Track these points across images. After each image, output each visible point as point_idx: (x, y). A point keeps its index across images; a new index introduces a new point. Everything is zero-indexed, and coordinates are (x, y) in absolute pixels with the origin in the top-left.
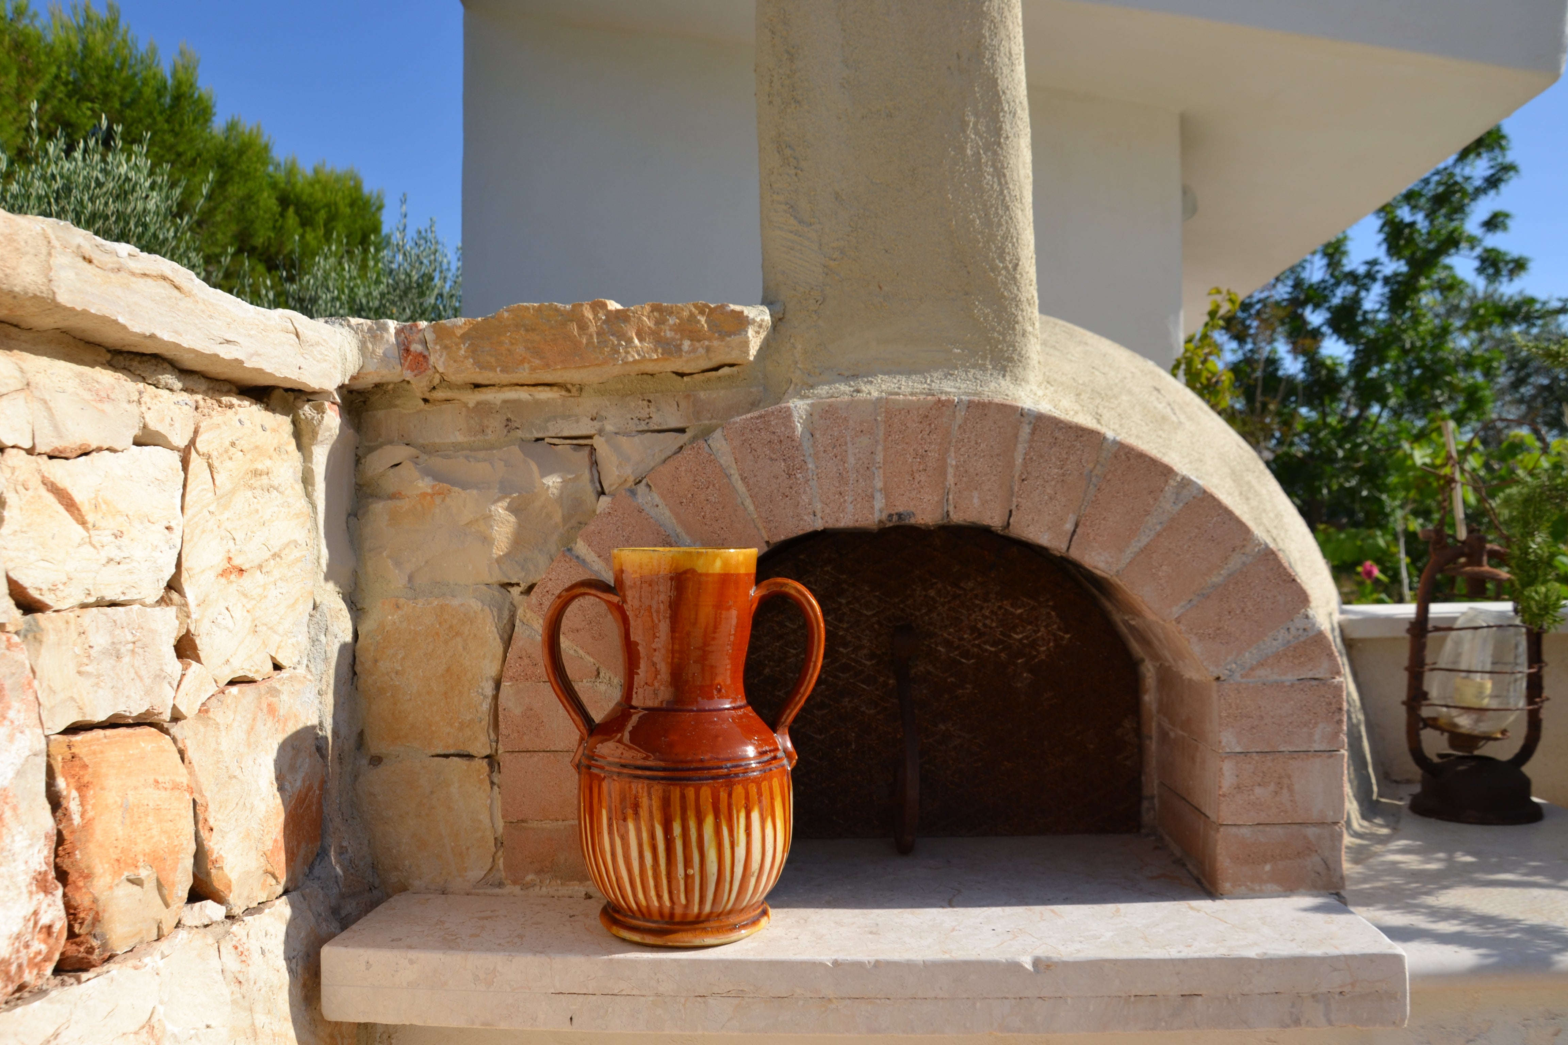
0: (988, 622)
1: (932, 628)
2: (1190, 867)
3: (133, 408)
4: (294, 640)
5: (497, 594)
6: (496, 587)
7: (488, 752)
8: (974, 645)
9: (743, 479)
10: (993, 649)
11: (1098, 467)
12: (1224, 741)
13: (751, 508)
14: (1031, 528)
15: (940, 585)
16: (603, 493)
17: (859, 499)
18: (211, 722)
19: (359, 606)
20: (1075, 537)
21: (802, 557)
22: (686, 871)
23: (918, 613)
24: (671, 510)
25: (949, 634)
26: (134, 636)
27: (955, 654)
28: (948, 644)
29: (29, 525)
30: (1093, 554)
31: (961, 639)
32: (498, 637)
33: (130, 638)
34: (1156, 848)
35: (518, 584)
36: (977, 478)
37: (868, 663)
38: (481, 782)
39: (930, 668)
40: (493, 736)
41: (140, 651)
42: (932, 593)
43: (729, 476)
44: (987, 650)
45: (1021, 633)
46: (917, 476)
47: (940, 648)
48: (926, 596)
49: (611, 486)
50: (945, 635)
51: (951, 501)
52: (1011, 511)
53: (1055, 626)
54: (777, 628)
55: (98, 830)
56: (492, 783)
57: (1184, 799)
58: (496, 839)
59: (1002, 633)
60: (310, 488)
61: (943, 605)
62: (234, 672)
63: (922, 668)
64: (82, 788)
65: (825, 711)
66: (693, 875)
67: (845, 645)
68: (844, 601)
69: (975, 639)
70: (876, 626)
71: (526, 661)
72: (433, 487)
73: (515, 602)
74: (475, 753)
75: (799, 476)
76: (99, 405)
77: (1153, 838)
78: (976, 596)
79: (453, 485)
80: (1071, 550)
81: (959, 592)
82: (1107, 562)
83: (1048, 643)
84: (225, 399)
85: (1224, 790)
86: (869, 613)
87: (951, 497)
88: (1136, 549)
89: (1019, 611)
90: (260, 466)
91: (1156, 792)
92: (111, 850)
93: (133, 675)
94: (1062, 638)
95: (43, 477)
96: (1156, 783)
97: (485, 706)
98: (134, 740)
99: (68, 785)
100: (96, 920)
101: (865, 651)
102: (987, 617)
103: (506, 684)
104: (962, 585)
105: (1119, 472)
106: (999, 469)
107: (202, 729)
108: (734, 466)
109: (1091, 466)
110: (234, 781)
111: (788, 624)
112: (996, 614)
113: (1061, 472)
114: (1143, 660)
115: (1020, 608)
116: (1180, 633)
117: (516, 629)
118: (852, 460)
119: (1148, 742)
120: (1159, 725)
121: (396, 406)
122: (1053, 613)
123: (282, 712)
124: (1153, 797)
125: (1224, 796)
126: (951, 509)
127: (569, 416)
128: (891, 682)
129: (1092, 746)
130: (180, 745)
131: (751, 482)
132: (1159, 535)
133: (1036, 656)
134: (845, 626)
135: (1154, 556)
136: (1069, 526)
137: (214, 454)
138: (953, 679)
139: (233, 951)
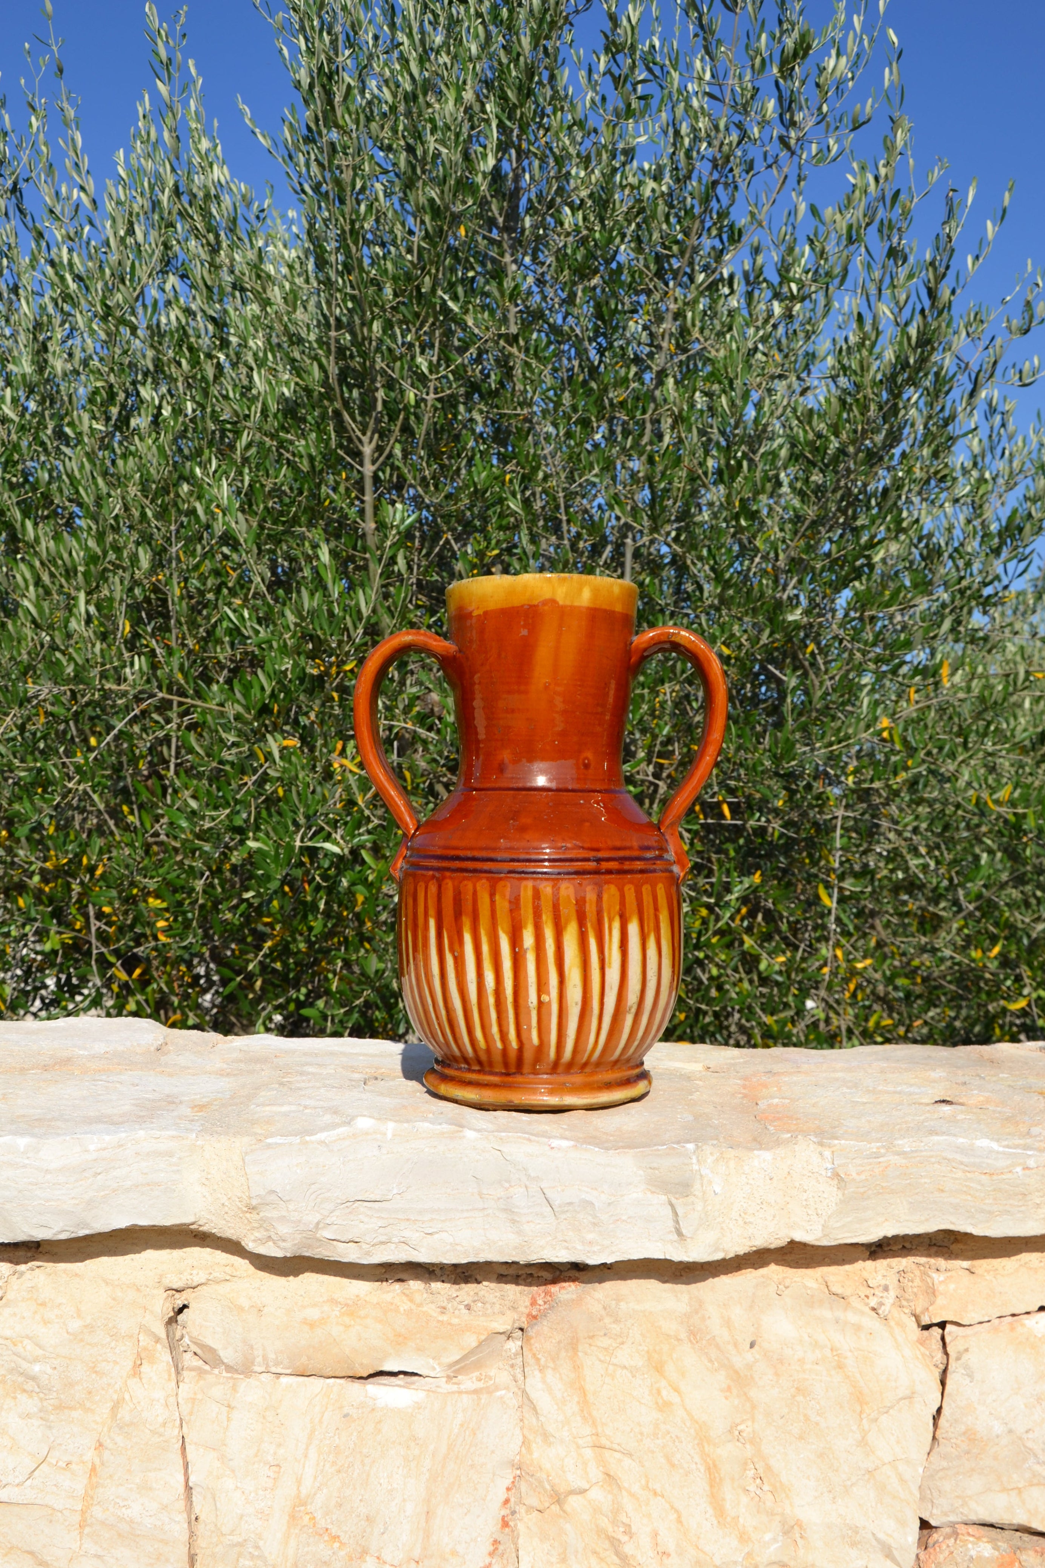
22: (539, 997)
66: (550, 1002)
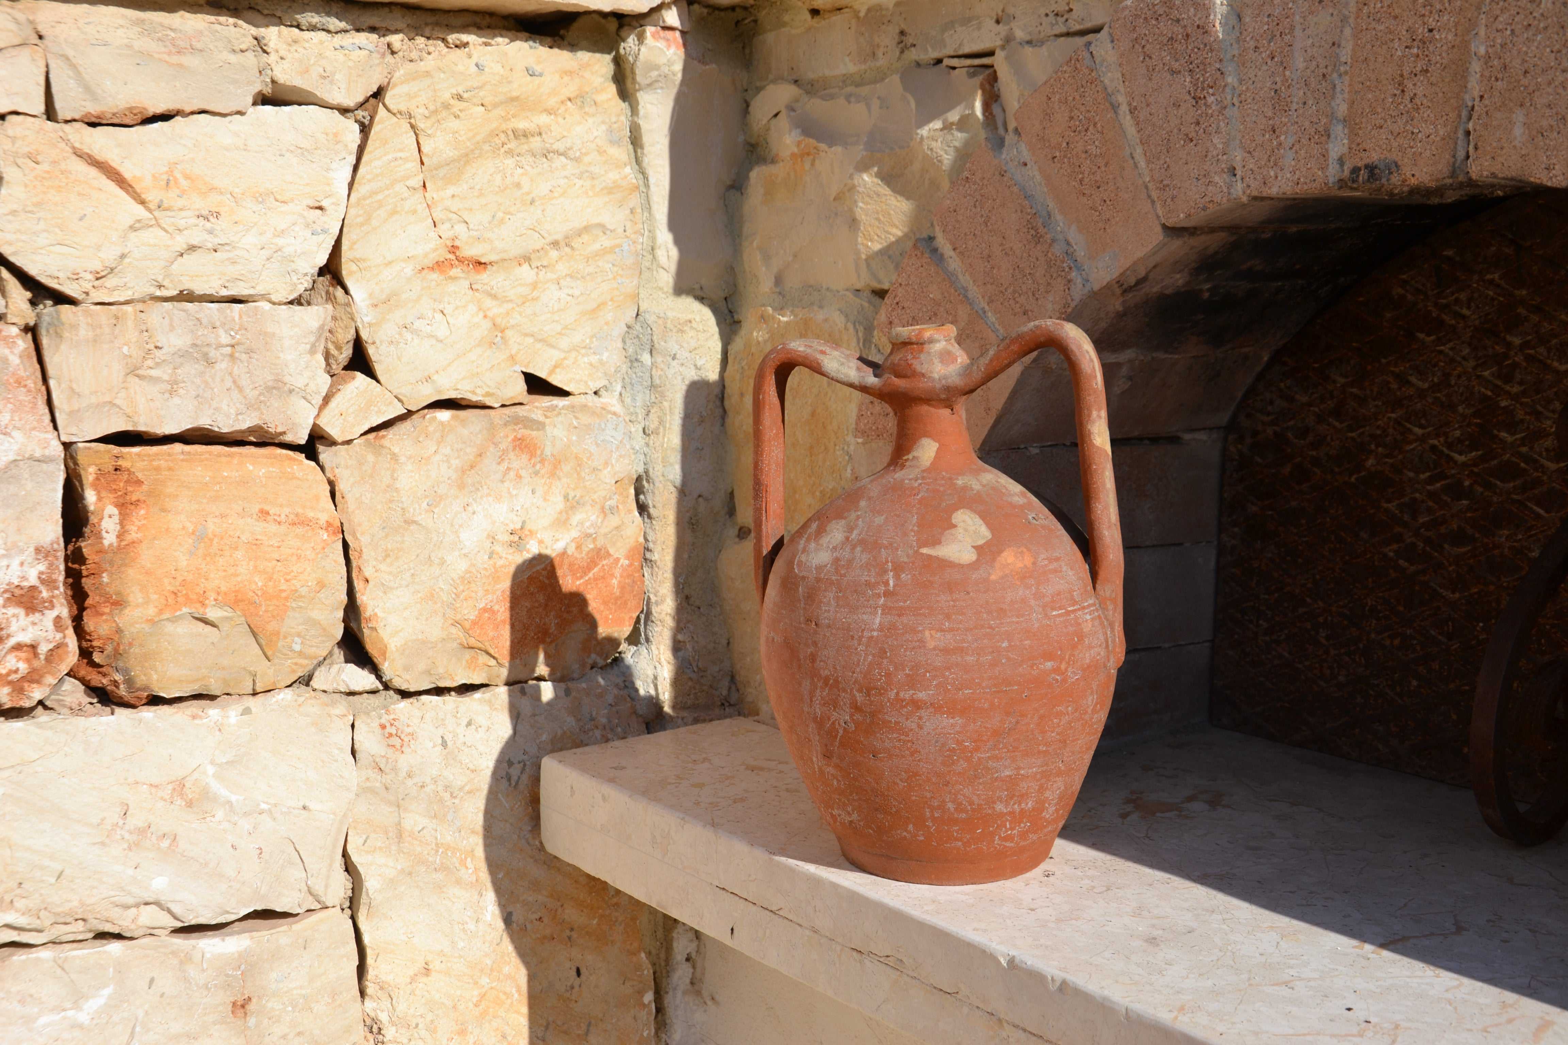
3: (251, 59)
4: (594, 359)
5: (866, 304)
6: (867, 293)
9: (1133, 111)
13: (1142, 163)
17: (1304, 141)
18: (384, 451)
19: (736, 317)
21: (1449, 253)
26: (233, 337)
29: (38, 204)
33: (225, 339)
36: (1525, 81)
41: (244, 357)
46: (1410, 84)
51: (1471, 135)
54: (1394, 386)
55: (146, 556)
60: (639, 151)
62: (440, 392)
64: (125, 507)
65: (1464, 549)
67: (1512, 427)
68: (1517, 341)
72: (799, 143)
75: (1211, 99)
76: (175, 59)
79: (819, 140)
84: (452, 38)
90: (521, 125)
92: (166, 581)
93: (229, 383)
95: (74, 148)
98: (235, 461)
99: (100, 499)
100: (117, 654)
103: (858, 441)
107: (371, 458)
108: (1121, 87)
110: (413, 527)
111: (1413, 379)
118: (1299, 62)
121: (784, 24)
123: (548, 451)
126: (1472, 151)
127: (970, 20)
130: (329, 475)
131: (1142, 117)
134: (1516, 389)
137: (419, 112)
139: (378, 730)
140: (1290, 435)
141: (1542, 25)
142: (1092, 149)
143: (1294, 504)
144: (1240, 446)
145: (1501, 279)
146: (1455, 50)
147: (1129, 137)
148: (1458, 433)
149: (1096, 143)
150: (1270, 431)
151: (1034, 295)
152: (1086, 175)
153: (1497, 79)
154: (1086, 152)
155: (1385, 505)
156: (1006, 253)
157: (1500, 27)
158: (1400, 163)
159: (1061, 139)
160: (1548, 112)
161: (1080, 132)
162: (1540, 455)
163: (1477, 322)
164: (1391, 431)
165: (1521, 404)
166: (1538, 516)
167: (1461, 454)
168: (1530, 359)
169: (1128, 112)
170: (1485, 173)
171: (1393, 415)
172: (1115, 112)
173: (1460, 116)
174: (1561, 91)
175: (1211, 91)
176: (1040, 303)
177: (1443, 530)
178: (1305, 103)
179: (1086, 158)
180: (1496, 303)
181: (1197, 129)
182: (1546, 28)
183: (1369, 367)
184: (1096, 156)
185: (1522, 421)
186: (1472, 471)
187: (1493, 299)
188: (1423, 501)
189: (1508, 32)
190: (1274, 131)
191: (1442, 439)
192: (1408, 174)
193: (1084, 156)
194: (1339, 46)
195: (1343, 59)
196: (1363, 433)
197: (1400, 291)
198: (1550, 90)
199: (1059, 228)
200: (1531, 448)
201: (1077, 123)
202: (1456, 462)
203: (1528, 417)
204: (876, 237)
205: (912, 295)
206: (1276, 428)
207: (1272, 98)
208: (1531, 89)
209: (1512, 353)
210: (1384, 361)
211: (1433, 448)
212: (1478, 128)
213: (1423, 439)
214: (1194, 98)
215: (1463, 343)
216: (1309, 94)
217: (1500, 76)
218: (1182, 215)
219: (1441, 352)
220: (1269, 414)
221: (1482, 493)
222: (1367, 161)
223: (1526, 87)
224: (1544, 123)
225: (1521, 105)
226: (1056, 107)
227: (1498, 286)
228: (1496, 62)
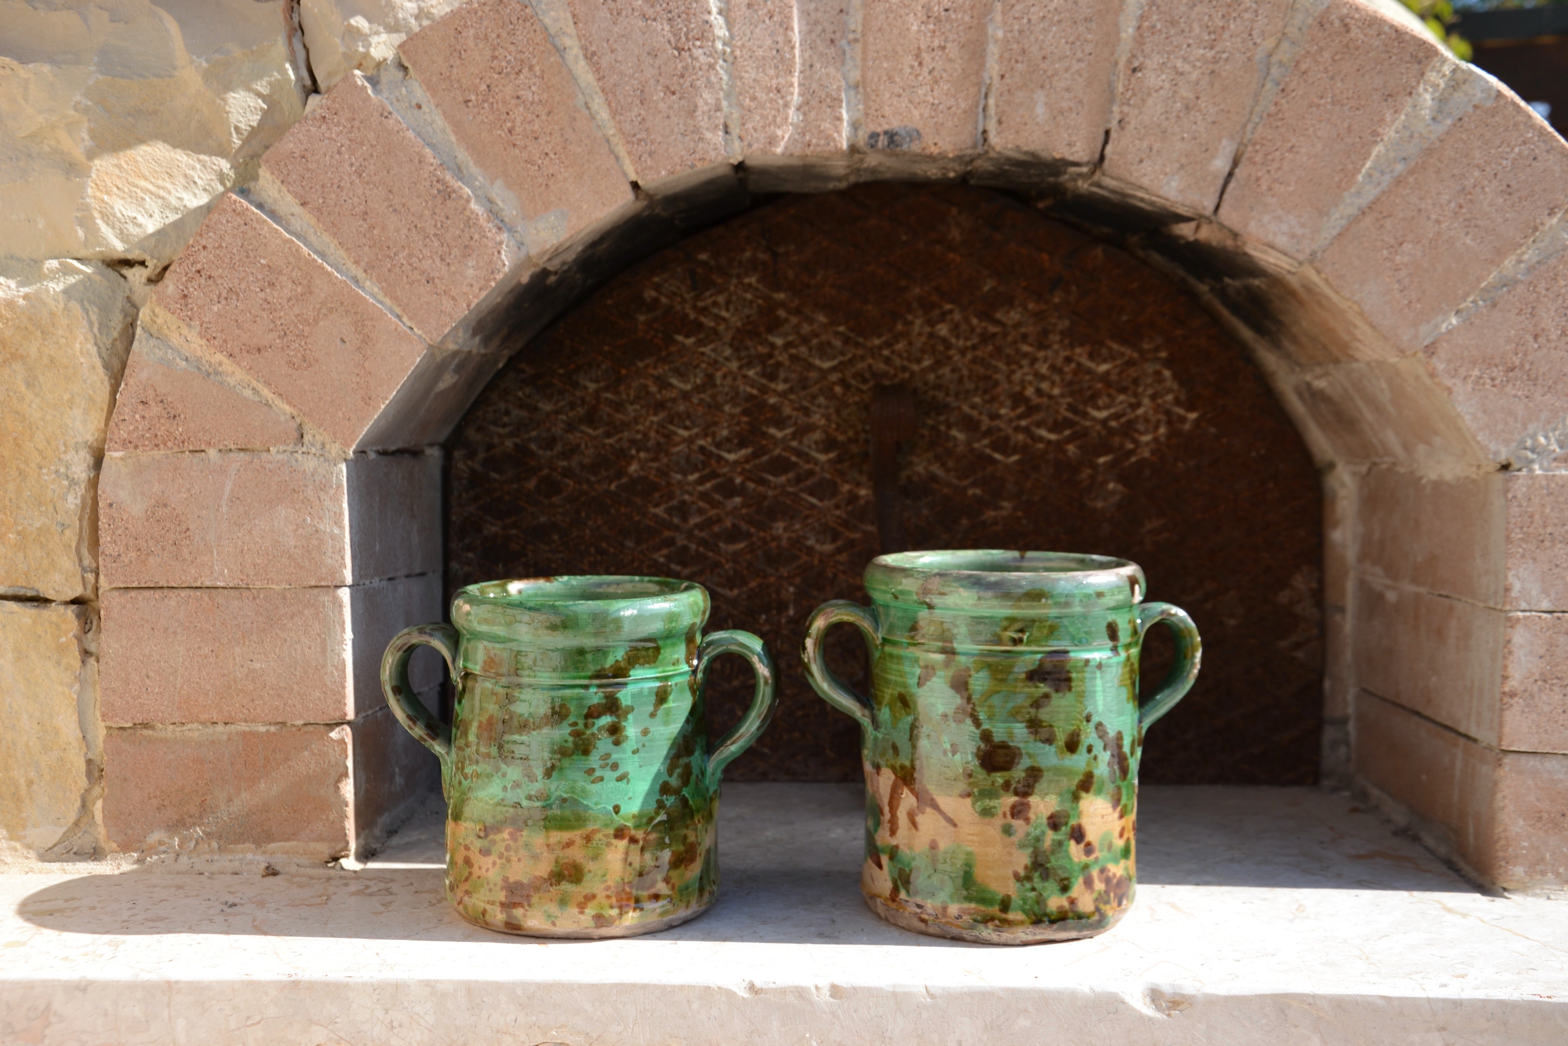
0: (1045, 386)
1: (940, 395)
2: (1430, 842)
5: (99, 278)
6: (98, 265)
7: (77, 591)
8: (1017, 429)
9: (590, 56)
10: (1053, 437)
11: (1285, 45)
12: (1517, 586)
13: (604, 114)
14: (1147, 166)
15: (957, 316)
16: (316, 90)
17: (814, 103)
20: (1232, 185)
21: (703, 257)
23: (915, 367)
24: (446, 116)
25: (973, 407)
27: (982, 444)
28: (970, 425)
30: (1266, 218)
31: (994, 416)
32: (98, 363)
34: (1355, 810)
35: (142, 263)
36: (1044, 66)
37: (822, 458)
38: (61, 649)
39: (936, 469)
40: (88, 561)
42: (943, 330)
43: (561, 51)
44: (1041, 439)
45: (1107, 407)
46: (926, 57)
47: (954, 432)
48: (931, 335)
49: (330, 75)
50: (966, 409)
51: (992, 110)
52: (1107, 133)
53: (1170, 397)
54: (653, 389)
56: (86, 653)
57: (1418, 714)
58: (89, 762)
59: (1071, 408)
61: (963, 352)
63: (920, 469)
65: (740, 546)
67: (780, 423)
68: (779, 341)
69: (1020, 417)
70: (838, 389)
71: (155, 409)
73: (136, 298)
74: (50, 594)
75: (697, 52)
77: (1346, 794)
78: (1024, 337)
80: (1223, 211)
81: (993, 329)
82: (1293, 236)
83: (1156, 428)
85: (1513, 683)
86: (826, 365)
87: (991, 101)
88: (1352, 211)
89: (1104, 368)
91: (1351, 710)
94: (1183, 419)
96: (1351, 694)
97: (73, 501)
101: (817, 435)
102: (1043, 378)
103: (113, 455)
104: (999, 315)
105: (1327, 55)
106: (1088, 48)
108: (571, 29)
109: (1270, 43)
111: (674, 381)
112: (1060, 371)
113: (1210, 54)
114: (1331, 466)
115: (1105, 361)
116: (1432, 375)
117: (136, 344)
118: (801, 24)
119: (1338, 618)
120: (1362, 584)
122: (1167, 373)
124: (1344, 721)
125: (1513, 695)
126: (992, 126)
128: (863, 492)
129: (1232, 622)
131: (604, 64)
132: (1399, 181)
133: (1132, 452)
134: (781, 387)
135: (1388, 223)
136: (1221, 164)
138: (978, 491)
140: (533, 447)
141: (1056, 18)
142: (528, 95)
143: (543, 519)
144: (470, 463)
145: (758, 281)
146: (973, 31)
147: (583, 85)
148: (725, 433)
149: (533, 88)
150: (509, 443)
151: (442, 260)
152: (518, 124)
153: (1017, 61)
154: (518, 97)
155: (653, 510)
156: (395, 210)
157: (1017, 15)
158: (921, 131)
159: (478, 81)
160: (1067, 95)
161: (507, 74)
162: (810, 447)
163: (739, 324)
164: (652, 434)
165: (790, 401)
166: (813, 506)
167: (729, 452)
168: (794, 358)
169: (581, 57)
170: (1010, 146)
171: (655, 419)
172: (562, 57)
173: (979, 92)
174: (1077, 77)
175: (698, 43)
176: (453, 268)
177: (716, 529)
178: (811, 66)
179: (517, 105)
180: (755, 305)
181: (682, 81)
182: (1060, 21)
183: (624, 372)
184: (532, 103)
185: (789, 417)
186: (744, 469)
187: (751, 302)
188: (693, 503)
189: (1025, 21)
190: (779, 91)
191: (709, 440)
192: (931, 142)
193: (514, 101)
194: (847, 13)
195: (852, 27)
196: (621, 439)
197: (653, 294)
198: (1068, 75)
199: (477, 183)
200: (801, 442)
201: (504, 64)
202: (727, 461)
203: (795, 413)
204: (115, 189)
205: (227, 261)
206: (517, 440)
207: (774, 57)
208: (1050, 73)
209: (776, 353)
210: (640, 364)
211: (702, 449)
212: (1001, 103)
213: (690, 440)
214: (676, 48)
215: (725, 344)
216: (815, 58)
217: (1020, 58)
218: (663, 173)
219: (703, 354)
220: (504, 426)
221: (754, 490)
222: (886, 127)
223: (1045, 72)
224: (1065, 105)
225: (1042, 87)
226: (471, 44)
227: (757, 289)
228: (1015, 46)
